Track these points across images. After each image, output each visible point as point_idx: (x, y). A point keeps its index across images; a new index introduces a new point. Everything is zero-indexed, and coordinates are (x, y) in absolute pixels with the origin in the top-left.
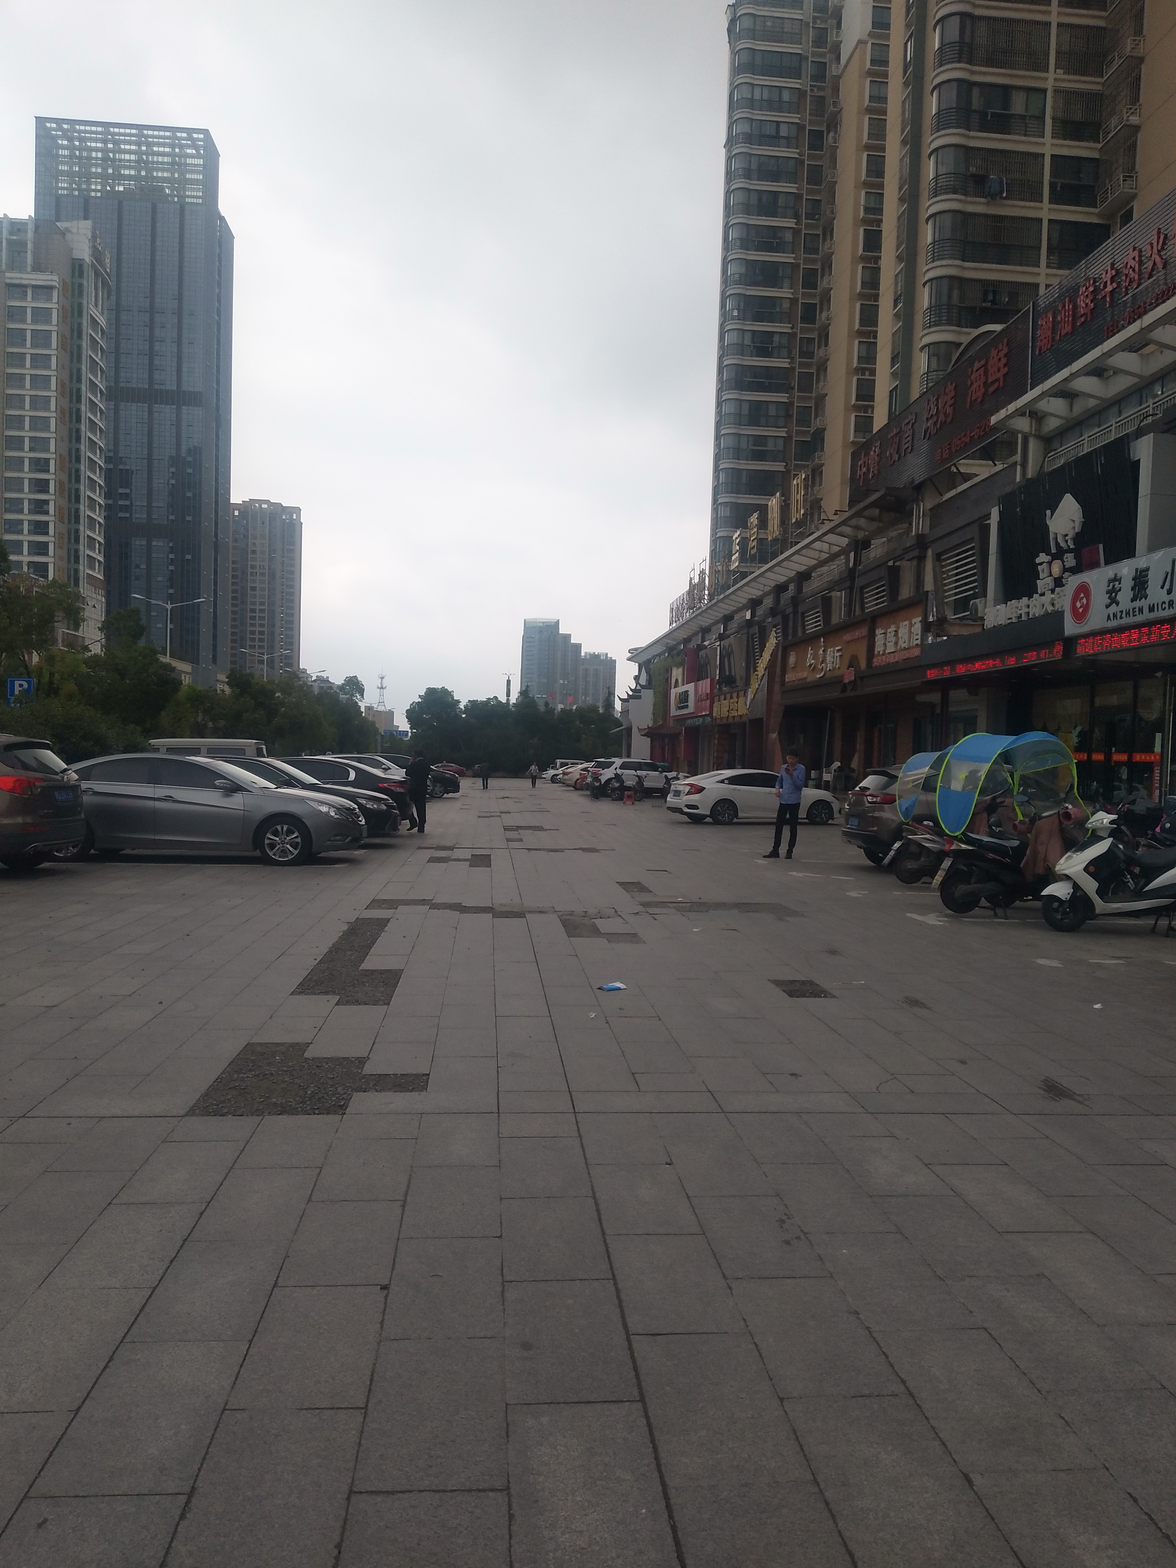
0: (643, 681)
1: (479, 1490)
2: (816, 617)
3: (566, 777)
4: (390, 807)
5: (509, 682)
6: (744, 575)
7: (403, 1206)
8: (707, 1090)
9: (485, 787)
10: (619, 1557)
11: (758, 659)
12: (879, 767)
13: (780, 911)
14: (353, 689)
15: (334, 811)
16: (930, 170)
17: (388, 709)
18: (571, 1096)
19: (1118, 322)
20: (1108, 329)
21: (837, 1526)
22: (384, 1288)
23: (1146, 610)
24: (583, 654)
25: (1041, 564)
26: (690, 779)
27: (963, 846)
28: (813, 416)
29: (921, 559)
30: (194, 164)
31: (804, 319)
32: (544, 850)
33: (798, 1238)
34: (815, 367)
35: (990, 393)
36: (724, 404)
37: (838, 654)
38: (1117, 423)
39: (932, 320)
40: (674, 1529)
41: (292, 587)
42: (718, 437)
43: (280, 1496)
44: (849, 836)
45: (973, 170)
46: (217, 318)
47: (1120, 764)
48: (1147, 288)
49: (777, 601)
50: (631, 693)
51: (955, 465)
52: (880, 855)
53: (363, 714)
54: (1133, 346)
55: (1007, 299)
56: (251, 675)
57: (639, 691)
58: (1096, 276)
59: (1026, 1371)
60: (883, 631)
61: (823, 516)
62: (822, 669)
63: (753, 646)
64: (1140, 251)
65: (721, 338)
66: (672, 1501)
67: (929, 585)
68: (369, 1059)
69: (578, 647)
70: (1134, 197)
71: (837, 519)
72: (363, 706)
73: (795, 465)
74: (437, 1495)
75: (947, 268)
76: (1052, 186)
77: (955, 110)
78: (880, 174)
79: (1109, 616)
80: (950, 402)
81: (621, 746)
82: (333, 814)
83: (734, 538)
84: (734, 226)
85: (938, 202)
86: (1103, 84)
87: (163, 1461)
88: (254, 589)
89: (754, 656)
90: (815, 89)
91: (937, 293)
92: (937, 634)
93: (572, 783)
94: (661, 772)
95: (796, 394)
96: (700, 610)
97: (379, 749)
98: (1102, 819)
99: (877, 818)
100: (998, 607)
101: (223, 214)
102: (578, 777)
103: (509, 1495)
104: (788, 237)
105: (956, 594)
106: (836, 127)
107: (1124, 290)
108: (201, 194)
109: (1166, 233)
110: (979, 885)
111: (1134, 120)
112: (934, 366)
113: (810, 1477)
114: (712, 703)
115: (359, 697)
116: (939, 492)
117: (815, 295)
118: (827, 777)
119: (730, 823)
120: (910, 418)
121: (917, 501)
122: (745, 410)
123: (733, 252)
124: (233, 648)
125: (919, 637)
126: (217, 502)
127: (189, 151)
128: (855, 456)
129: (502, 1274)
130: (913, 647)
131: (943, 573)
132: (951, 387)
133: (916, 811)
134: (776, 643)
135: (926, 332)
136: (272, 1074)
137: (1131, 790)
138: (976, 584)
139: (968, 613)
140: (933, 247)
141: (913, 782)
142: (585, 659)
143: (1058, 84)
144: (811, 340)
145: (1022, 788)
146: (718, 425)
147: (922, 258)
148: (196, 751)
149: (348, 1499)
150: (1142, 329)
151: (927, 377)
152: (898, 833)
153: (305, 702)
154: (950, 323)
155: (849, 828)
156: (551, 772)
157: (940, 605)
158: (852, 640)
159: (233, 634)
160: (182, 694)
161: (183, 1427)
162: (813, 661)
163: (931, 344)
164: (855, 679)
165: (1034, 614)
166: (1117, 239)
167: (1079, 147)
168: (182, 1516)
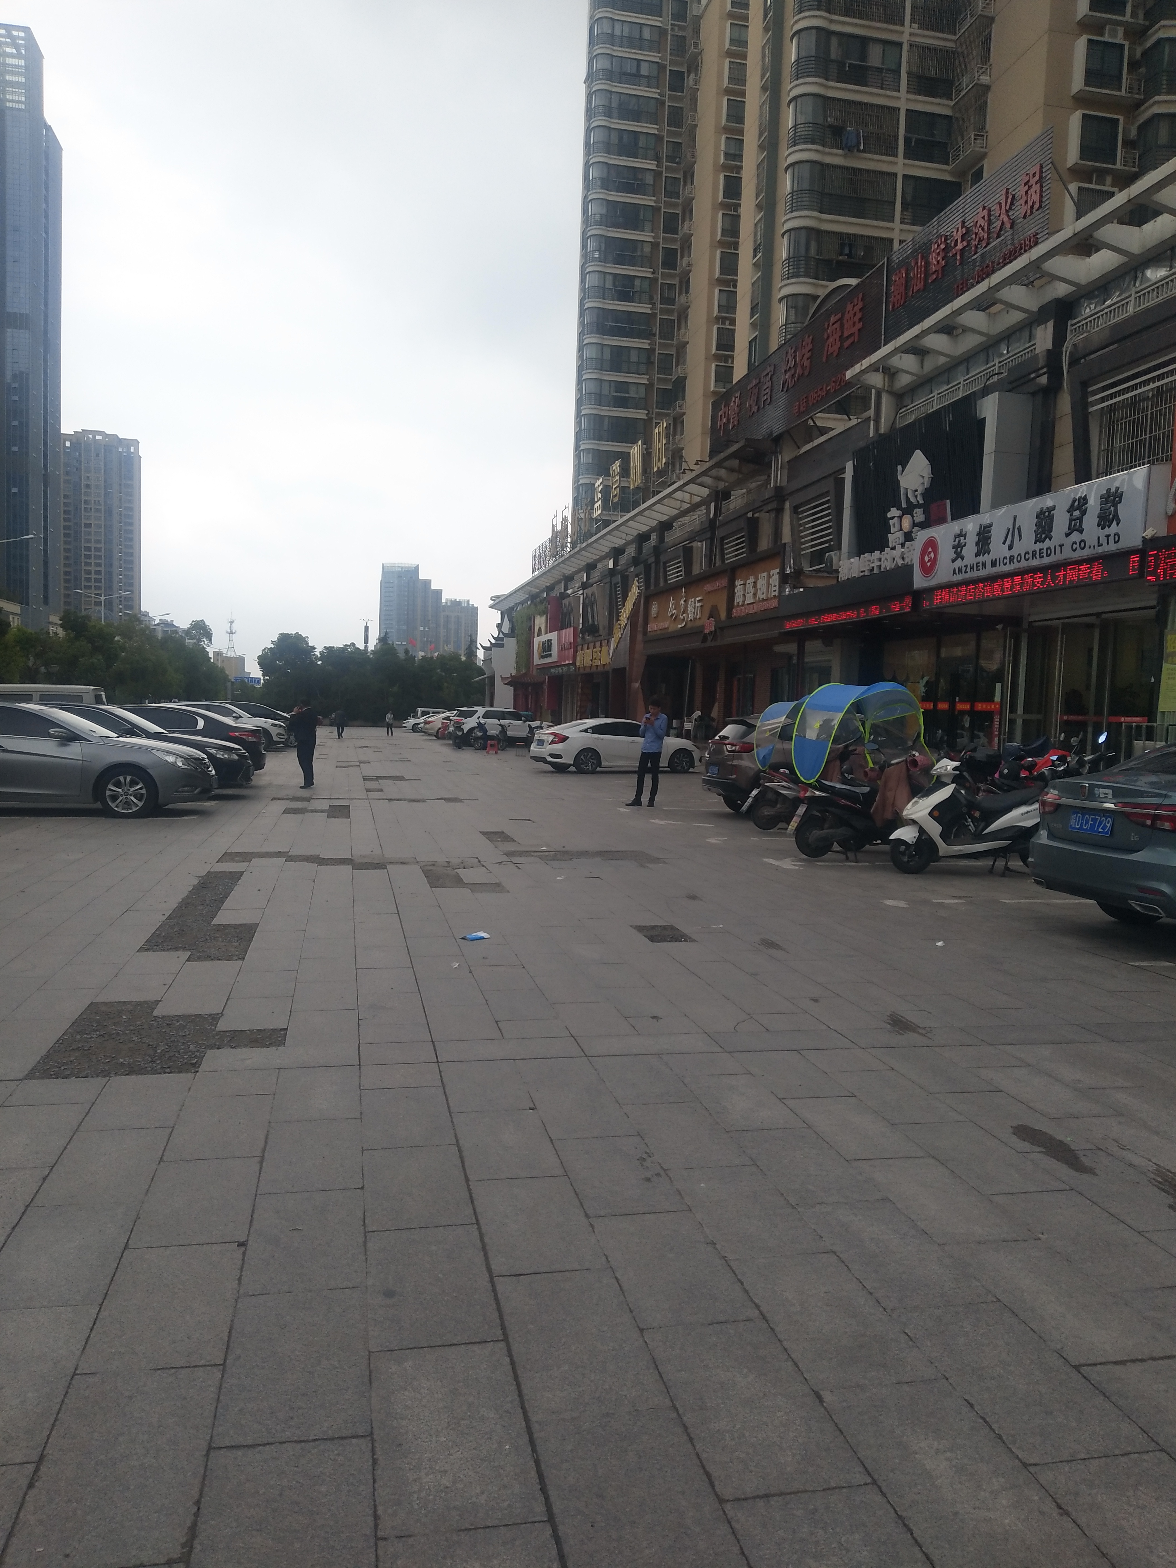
0: (506, 629)
1: (341, 1438)
2: (678, 567)
3: (427, 726)
4: (241, 756)
5: (367, 628)
6: (606, 523)
7: (261, 1162)
8: (570, 1035)
9: (340, 735)
10: (483, 1493)
11: (620, 609)
12: (738, 717)
13: (642, 859)
14: (201, 634)
15: (182, 761)
16: (789, 118)
17: (238, 654)
18: (434, 1046)
19: (968, 280)
20: (958, 287)
21: (695, 1449)
22: (242, 1244)
23: (989, 564)
24: (444, 601)
25: (892, 518)
26: (553, 728)
27: (817, 793)
28: (674, 364)
29: (779, 511)
30: (15, 65)
31: (665, 265)
32: (405, 800)
33: (658, 1175)
34: (676, 314)
35: (845, 347)
36: (585, 348)
37: (698, 605)
38: (965, 381)
39: (790, 271)
40: (537, 1463)
41: (131, 524)
42: (580, 381)
43: (135, 1457)
44: (710, 784)
45: (830, 120)
46: (44, 235)
47: (963, 713)
48: (995, 247)
49: (639, 549)
50: (493, 641)
51: (811, 418)
52: (739, 802)
53: (212, 660)
54: (982, 304)
55: (862, 254)
56: (88, 618)
57: (502, 639)
58: (948, 234)
59: (872, 1291)
60: (742, 582)
61: (684, 466)
62: (684, 619)
63: (616, 595)
64: (990, 210)
65: (583, 281)
66: (535, 1436)
67: (786, 537)
68: (223, 1015)
69: (439, 593)
70: (983, 156)
71: (698, 469)
72: (211, 651)
73: (656, 412)
74: (299, 1446)
75: (805, 219)
76: (907, 140)
77: (813, 59)
78: (740, 119)
79: (954, 570)
80: (808, 355)
81: (483, 694)
82: (180, 764)
83: (596, 485)
84: (594, 165)
85: (797, 151)
86: (955, 41)
87: (9, 1431)
88: (88, 526)
89: (617, 606)
90: (676, 28)
91: (795, 242)
92: (794, 585)
93: (434, 732)
94: (525, 721)
95: (658, 341)
96: (563, 558)
97: (229, 696)
98: (946, 766)
99: (735, 766)
100: (852, 560)
101: (49, 122)
102: (440, 726)
103: (373, 1441)
104: (649, 179)
105: (812, 546)
106: (697, 69)
107: (973, 248)
108: (23, 99)
109: (1014, 193)
110: (831, 830)
111: (985, 79)
112: (792, 318)
113: (668, 1403)
114: (575, 652)
115: (206, 642)
116: (796, 443)
117: (675, 240)
118: (688, 726)
119: (593, 772)
120: (769, 369)
121: (775, 453)
122: (607, 355)
123: (594, 191)
124: (66, 588)
125: (777, 588)
126: (46, 431)
127: (8, 50)
128: (716, 406)
129: (364, 1225)
130: (771, 598)
131: (801, 525)
132: (808, 340)
133: (773, 760)
134: (638, 593)
135: (783, 283)
136: (118, 1034)
137: (973, 737)
138: (831, 537)
139: (824, 565)
140: (792, 197)
141: (770, 731)
142: (446, 606)
143: (913, 39)
144: (671, 286)
145: (872, 737)
146: (580, 369)
147: (781, 206)
148: (28, 698)
149: (207, 1455)
150: (990, 288)
151: (785, 328)
152: (755, 781)
153: (147, 647)
154: (807, 275)
155: (709, 776)
156: (412, 721)
157: (797, 557)
158: (712, 591)
159: (66, 573)
160: (10, 636)
161: (30, 1395)
162: (674, 611)
163: (789, 295)
164: (715, 629)
165: (885, 568)
166: (968, 197)
167: (932, 103)
168: (31, 1486)
